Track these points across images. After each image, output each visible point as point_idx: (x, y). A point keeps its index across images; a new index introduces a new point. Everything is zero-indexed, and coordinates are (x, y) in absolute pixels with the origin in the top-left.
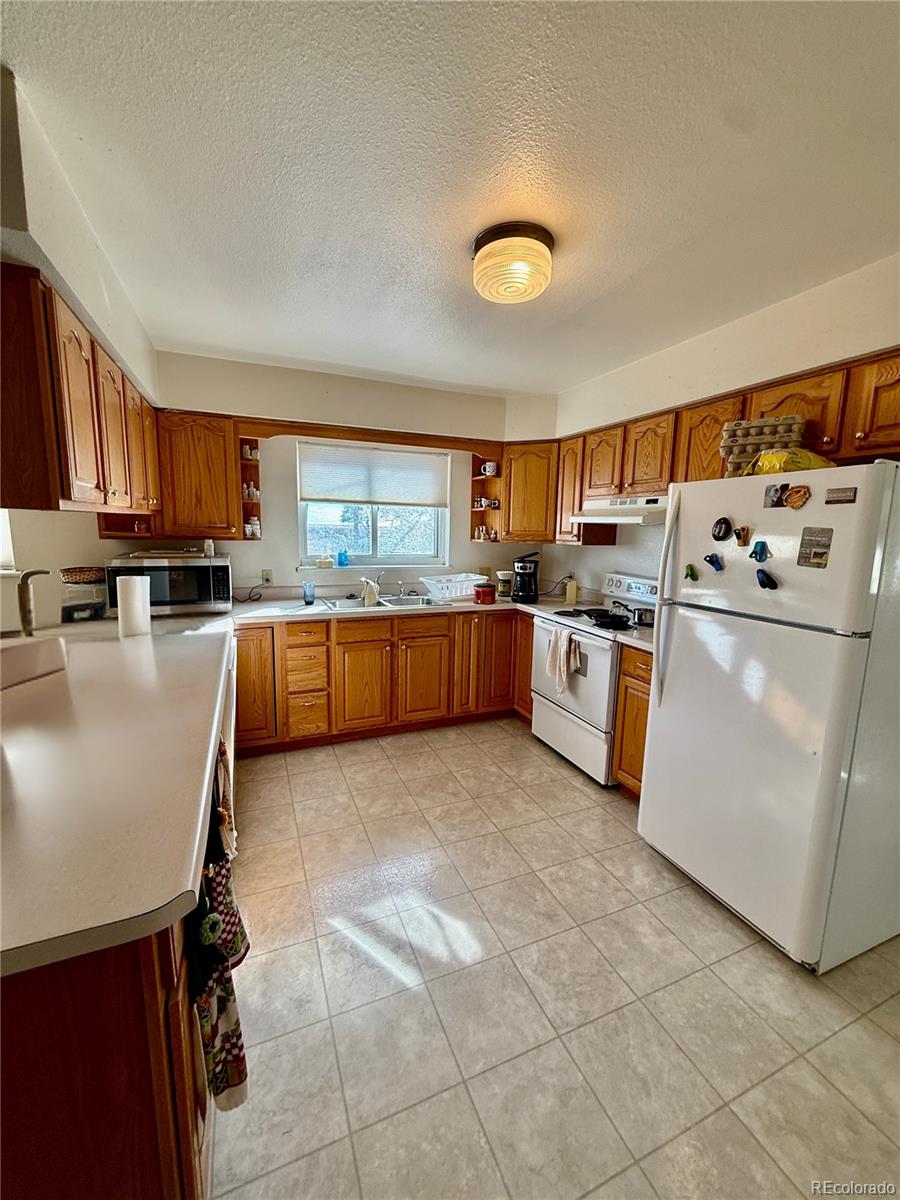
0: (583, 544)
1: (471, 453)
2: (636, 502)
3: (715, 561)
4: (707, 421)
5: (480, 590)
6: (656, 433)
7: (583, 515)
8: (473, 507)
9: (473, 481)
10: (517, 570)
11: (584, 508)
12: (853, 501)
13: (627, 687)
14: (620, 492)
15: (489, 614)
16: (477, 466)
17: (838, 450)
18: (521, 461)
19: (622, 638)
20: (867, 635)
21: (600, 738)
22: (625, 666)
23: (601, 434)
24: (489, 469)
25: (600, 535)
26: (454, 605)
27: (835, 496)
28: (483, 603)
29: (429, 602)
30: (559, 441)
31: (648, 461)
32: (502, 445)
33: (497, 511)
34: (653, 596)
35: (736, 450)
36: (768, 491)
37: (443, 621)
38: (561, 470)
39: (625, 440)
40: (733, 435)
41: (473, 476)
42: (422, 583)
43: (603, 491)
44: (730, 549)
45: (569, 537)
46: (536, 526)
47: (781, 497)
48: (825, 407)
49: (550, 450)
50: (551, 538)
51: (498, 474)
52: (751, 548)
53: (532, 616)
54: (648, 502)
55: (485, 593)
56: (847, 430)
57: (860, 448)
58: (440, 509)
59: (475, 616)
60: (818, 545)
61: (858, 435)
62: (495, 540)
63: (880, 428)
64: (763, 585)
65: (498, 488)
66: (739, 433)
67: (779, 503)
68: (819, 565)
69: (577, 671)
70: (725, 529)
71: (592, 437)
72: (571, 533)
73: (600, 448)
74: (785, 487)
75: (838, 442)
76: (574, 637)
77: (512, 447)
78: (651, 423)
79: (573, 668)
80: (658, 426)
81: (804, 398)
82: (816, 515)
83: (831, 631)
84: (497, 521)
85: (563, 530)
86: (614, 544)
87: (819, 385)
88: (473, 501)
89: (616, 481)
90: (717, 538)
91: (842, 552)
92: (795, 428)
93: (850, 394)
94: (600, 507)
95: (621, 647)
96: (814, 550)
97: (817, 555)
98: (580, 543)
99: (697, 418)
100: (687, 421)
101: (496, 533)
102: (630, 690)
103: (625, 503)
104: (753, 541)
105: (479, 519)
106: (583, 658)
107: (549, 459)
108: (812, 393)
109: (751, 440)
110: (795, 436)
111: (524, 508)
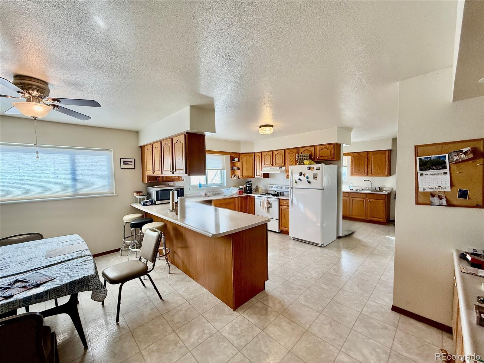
0: (263, 178)
1: (230, 155)
2: (277, 168)
3: (300, 179)
4: (291, 152)
5: (239, 191)
6: (280, 154)
7: (263, 171)
8: (231, 169)
9: (231, 163)
10: (247, 185)
11: (263, 169)
12: (319, 169)
13: (282, 208)
14: (273, 166)
15: (242, 197)
16: (232, 159)
17: (315, 160)
18: (245, 158)
19: (280, 197)
20: (324, 189)
21: (276, 221)
22: (281, 204)
23: (266, 152)
24: (236, 160)
25: (266, 176)
26: (234, 195)
27: (317, 169)
28: (240, 194)
29: (225, 196)
30: (254, 153)
31: (279, 159)
32: (239, 153)
33: (239, 170)
34: (281, 189)
35: (299, 159)
36: (307, 168)
37: (233, 200)
38: (255, 160)
39: (273, 154)
40: (298, 156)
41: (231, 161)
42: (222, 190)
43: (268, 165)
44: (302, 177)
45: (259, 176)
46: (250, 174)
47: (310, 169)
48: (312, 152)
49: (252, 156)
50: (254, 177)
51: (239, 161)
52: (306, 177)
53: (254, 197)
54: (280, 168)
55: (241, 191)
56: (316, 157)
57: (318, 160)
58: (222, 170)
59: (239, 198)
60: (316, 176)
61: (317, 157)
62: (239, 178)
63: (320, 157)
64: (309, 183)
65: (239, 165)
66: (299, 156)
67: (309, 170)
68: (316, 179)
69: (269, 207)
70: (301, 174)
71: (264, 153)
72: (260, 175)
73: (266, 156)
74: (310, 167)
75: (314, 158)
76: (268, 199)
77: (242, 154)
78: (279, 151)
79: (268, 207)
80: (281, 152)
81: (308, 150)
82: (315, 171)
83: (319, 189)
84: (238, 173)
85: (257, 175)
86: (269, 178)
87: (311, 148)
88: (231, 168)
89: (271, 163)
90: (300, 175)
91: (319, 177)
92: (308, 156)
93: (315, 151)
94: (267, 169)
95: (279, 199)
96: (315, 177)
97: (316, 178)
98: (262, 178)
99: (289, 152)
100: (287, 152)
101: (239, 176)
102: (282, 209)
103: (274, 168)
104: (306, 176)
105: (233, 173)
106: (270, 204)
107: (252, 157)
108: (310, 150)
109: (301, 157)
110: (308, 157)
111: (247, 170)
